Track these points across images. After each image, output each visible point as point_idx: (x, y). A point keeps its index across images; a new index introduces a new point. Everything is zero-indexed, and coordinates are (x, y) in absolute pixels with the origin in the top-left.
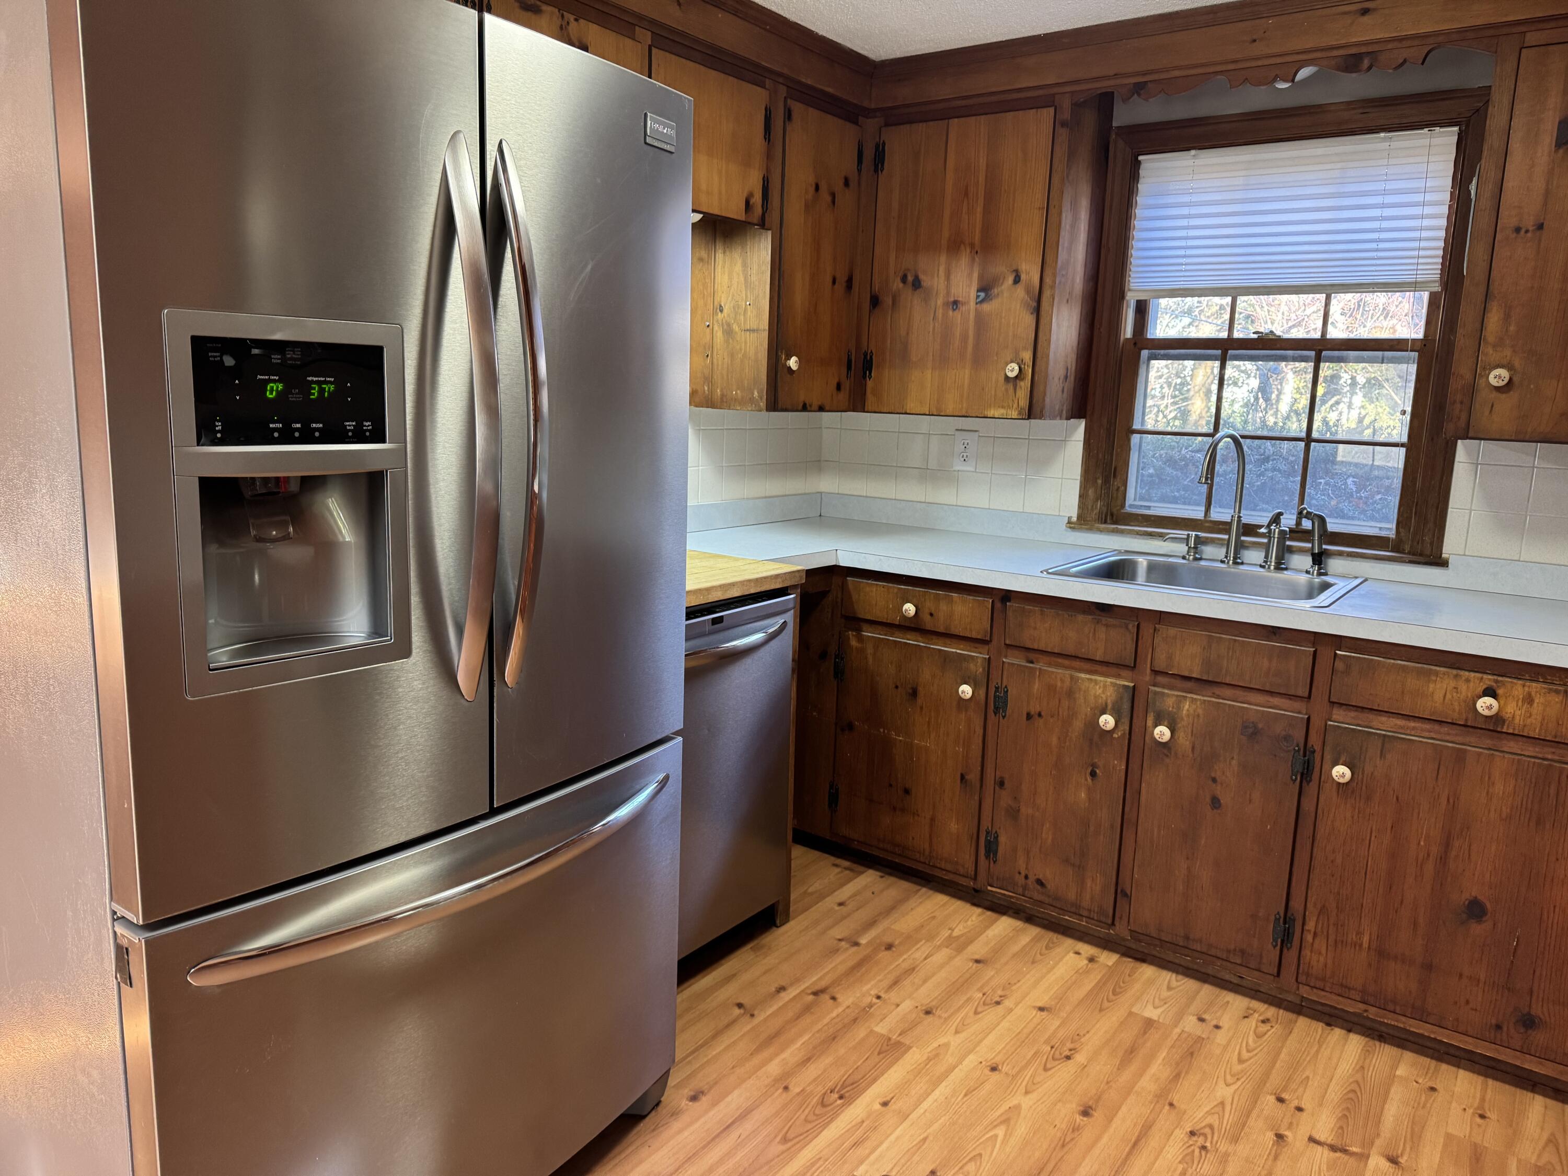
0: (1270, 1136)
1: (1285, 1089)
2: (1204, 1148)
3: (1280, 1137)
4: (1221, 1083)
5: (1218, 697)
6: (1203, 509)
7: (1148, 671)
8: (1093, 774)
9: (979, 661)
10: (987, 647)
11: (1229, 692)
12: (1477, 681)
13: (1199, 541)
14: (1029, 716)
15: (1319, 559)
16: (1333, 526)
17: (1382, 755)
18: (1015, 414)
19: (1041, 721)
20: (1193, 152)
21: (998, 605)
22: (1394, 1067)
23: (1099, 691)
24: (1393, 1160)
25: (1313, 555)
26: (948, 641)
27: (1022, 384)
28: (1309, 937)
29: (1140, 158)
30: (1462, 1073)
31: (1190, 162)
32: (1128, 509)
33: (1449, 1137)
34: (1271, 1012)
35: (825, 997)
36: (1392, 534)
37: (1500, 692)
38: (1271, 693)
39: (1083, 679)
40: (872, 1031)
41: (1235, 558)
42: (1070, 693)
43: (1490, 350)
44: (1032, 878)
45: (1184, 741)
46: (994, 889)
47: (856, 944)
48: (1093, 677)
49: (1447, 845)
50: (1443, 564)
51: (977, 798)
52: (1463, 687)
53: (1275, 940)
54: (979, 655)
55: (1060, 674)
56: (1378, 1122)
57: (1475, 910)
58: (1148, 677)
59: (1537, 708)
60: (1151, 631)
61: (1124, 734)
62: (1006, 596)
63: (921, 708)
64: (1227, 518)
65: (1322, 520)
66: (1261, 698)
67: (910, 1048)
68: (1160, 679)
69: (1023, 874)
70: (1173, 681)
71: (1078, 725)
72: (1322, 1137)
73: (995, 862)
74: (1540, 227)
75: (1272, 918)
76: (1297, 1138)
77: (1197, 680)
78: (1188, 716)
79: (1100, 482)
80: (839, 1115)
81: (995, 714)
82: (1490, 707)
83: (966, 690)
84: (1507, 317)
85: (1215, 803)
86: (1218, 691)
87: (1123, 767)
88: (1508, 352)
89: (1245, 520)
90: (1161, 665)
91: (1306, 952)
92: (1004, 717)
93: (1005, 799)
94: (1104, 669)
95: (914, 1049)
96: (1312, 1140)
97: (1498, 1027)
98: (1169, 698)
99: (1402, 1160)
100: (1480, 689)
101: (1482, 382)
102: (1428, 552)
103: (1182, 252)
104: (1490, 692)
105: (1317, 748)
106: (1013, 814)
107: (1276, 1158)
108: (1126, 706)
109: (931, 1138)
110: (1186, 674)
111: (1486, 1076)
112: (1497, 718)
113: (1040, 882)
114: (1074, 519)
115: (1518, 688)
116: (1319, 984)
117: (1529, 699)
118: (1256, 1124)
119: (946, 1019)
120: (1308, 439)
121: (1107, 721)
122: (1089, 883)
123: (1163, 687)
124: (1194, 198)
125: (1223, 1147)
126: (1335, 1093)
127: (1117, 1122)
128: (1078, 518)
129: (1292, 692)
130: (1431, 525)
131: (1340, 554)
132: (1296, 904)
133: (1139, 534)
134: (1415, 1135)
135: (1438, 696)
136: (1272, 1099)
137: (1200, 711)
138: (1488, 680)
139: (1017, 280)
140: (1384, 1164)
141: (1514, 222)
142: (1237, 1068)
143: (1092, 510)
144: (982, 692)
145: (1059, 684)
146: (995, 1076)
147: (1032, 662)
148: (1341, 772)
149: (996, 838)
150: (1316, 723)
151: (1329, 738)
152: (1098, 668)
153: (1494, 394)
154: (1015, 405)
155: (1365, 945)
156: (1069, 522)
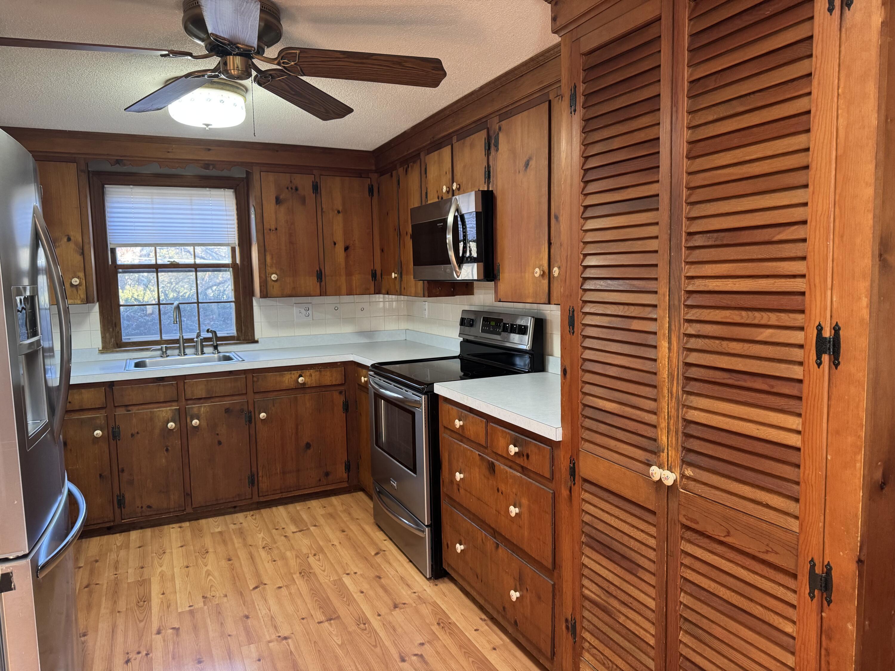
0: (283, 538)
1: (275, 526)
2: (270, 549)
3: (285, 536)
4: (258, 535)
5: (214, 402)
6: (159, 336)
7: (184, 400)
8: (167, 450)
9: (102, 417)
10: (104, 410)
11: (217, 399)
12: (296, 373)
13: (167, 348)
14: (132, 435)
15: (216, 347)
16: (219, 334)
17: (274, 406)
18: (79, 302)
19: (139, 435)
20: (131, 186)
21: (108, 389)
22: (296, 508)
23: (164, 414)
24: (315, 526)
25: (214, 346)
26: (81, 413)
27: (81, 287)
28: (260, 479)
29: (106, 186)
30: (312, 501)
31: (130, 190)
32: (124, 341)
33: (322, 515)
34: (252, 513)
35: (92, 586)
36: (235, 334)
37: (303, 375)
38: (233, 395)
39: (156, 411)
40: (128, 583)
41: (184, 352)
42: (151, 419)
43: (269, 268)
44: (144, 507)
45: (204, 424)
46: (125, 521)
47: (80, 567)
48: (161, 409)
49: (297, 429)
50: (257, 342)
51: (110, 482)
52: (293, 376)
53: (249, 485)
54: (101, 415)
55: (145, 411)
56: (304, 521)
57: (308, 446)
58: (184, 402)
59: (313, 378)
60: (183, 384)
61: (178, 429)
62: (111, 384)
63: (71, 450)
64: (178, 338)
65: (215, 332)
66: (229, 398)
67: (150, 579)
68: (189, 402)
69: (140, 507)
70: (194, 401)
71: (157, 431)
72: (295, 530)
73: (124, 508)
74: (276, 229)
75: (247, 478)
76: (289, 534)
77: (204, 398)
78: (204, 413)
79: (111, 330)
80: (151, 605)
81: (114, 440)
82: (302, 380)
83: (98, 433)
84: (272, 258)
85: (220, 443)
86: (213, 400)
87: (180, 442)
88: (274, 269)
89: (185, 337)
90: (189, 396)
91: (260, 485)
92: (119, 440)
93: (125, 476)
94: (164, 405)
95: (152, 578)
96: (293, 532)
97: (320, 480)
98: (195, 408)
99: (317, 524)
100: (298, 376)
101: (269, 279)
102: (250, 338)
103: (133, 228)
104: (300, 376)
105: (252, 410)
106: (131, 482)
107: (289, 540)
108: (177, 417)
109: (191, 591)
110: (200, 397)
111: (318, 499)
112: (304, 384)
113: (149, 507)
114: (101, 349)
115: (307, 373)
116: (266, 494)
117: (311, 375)
118: (276, 537)
119: (152, 566)
120: (198, 303)
121: (171, 425)
122: (172, 497)
123: (191, 405)
124: (135, 206)
125: (275, 546)
126: (288, 520)
127: (241, 557)
128: (103, 348)
129: (241, 393)
130: (250, 329)
131: (222, 345)
132: (254, 469)
133: (136, 350)
134: (315, 518)
135: (287, 382)
136: (274, 530)
137: (208, 410)
138: (299, 372)
139: (69, 239)
140: (314, 528)
141: (269, 227)
142: (258, 529)
143: (109, 343)
144: (106, 432)
145: (145, 417)
146: (190, 569)
147: (130, 411)
148: (263, 415)
149: (123, 497)
150: (251, 402)
151: (256, 405)
152: (161, 405)
153: (273, 283)
154: (79, 298)
155: (279, 472)
156: (99, 351)
